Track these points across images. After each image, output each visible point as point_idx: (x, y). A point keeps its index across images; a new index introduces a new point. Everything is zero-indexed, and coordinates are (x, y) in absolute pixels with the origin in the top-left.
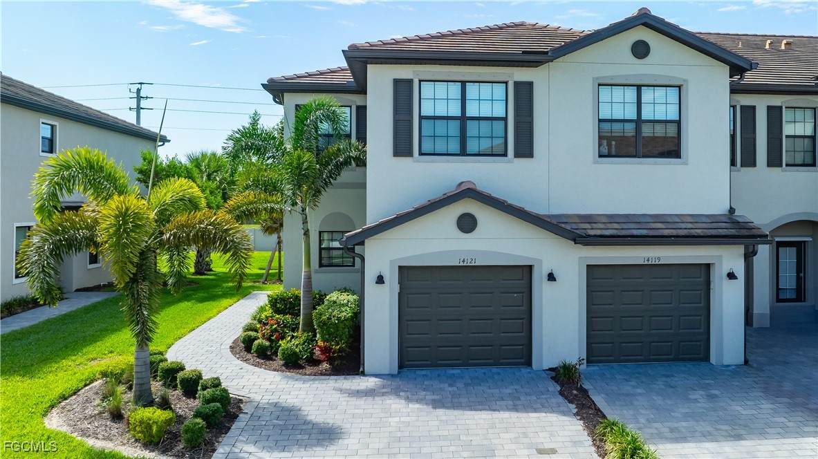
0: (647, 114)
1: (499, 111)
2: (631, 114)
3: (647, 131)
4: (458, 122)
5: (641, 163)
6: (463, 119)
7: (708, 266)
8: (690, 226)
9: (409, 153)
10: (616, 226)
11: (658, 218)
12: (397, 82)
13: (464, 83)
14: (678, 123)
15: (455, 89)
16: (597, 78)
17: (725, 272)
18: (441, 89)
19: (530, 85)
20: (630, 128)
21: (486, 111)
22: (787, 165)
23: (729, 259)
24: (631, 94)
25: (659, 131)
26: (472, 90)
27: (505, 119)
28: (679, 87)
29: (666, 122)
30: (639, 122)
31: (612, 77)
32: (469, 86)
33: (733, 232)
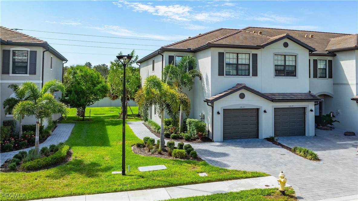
0: (287, 64)
1: (247, 62)
2: (283, 63)
3: (287, 68)
4: (236, 66)
5: (286, 78)
6: (237, 64)
7: (305, 108)
8: (300, 96)
9: (223, 75)
10: (282, 96)
11: (291, 94)
12: (219, 53)
13: (238, 54)
14: (295, 66)
15: (235, 55)
16: (275, 53)
17: (310, 109)
18: (231, 55)
19: (256, 55)
20: (282, 68)
21: (244, 62)
22: (319, 77)
23: (311, 106)
24: (283, 58)
25: (290, 69)
26: (240, 56)
27: (249, 65)
28: (296, 56)
29: (292, 66)
30: (285, 66)
31: (278, 53)
32: (239, 55)
33: (312, 98)
